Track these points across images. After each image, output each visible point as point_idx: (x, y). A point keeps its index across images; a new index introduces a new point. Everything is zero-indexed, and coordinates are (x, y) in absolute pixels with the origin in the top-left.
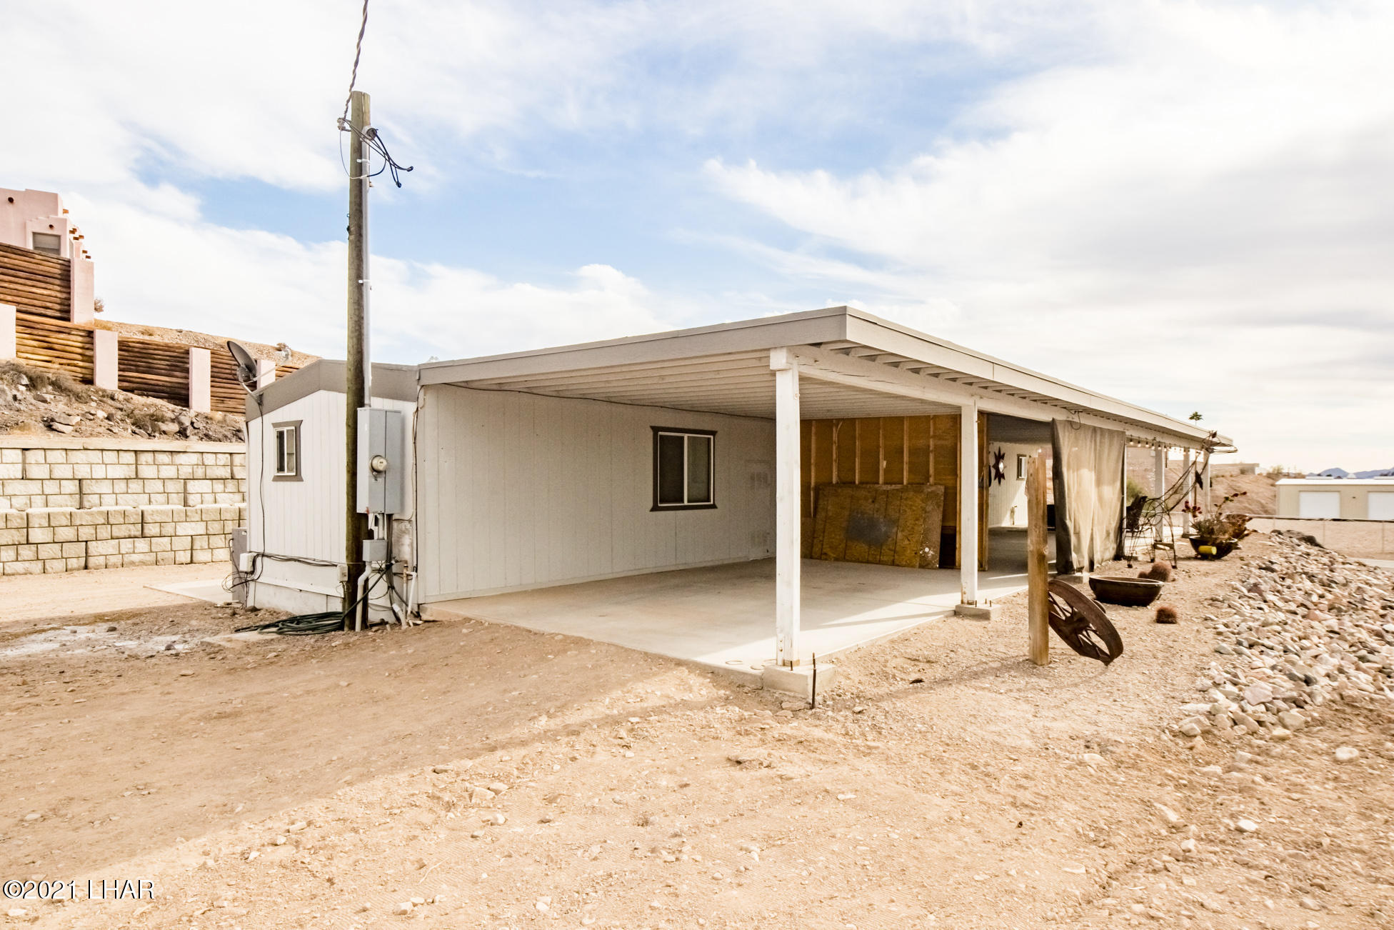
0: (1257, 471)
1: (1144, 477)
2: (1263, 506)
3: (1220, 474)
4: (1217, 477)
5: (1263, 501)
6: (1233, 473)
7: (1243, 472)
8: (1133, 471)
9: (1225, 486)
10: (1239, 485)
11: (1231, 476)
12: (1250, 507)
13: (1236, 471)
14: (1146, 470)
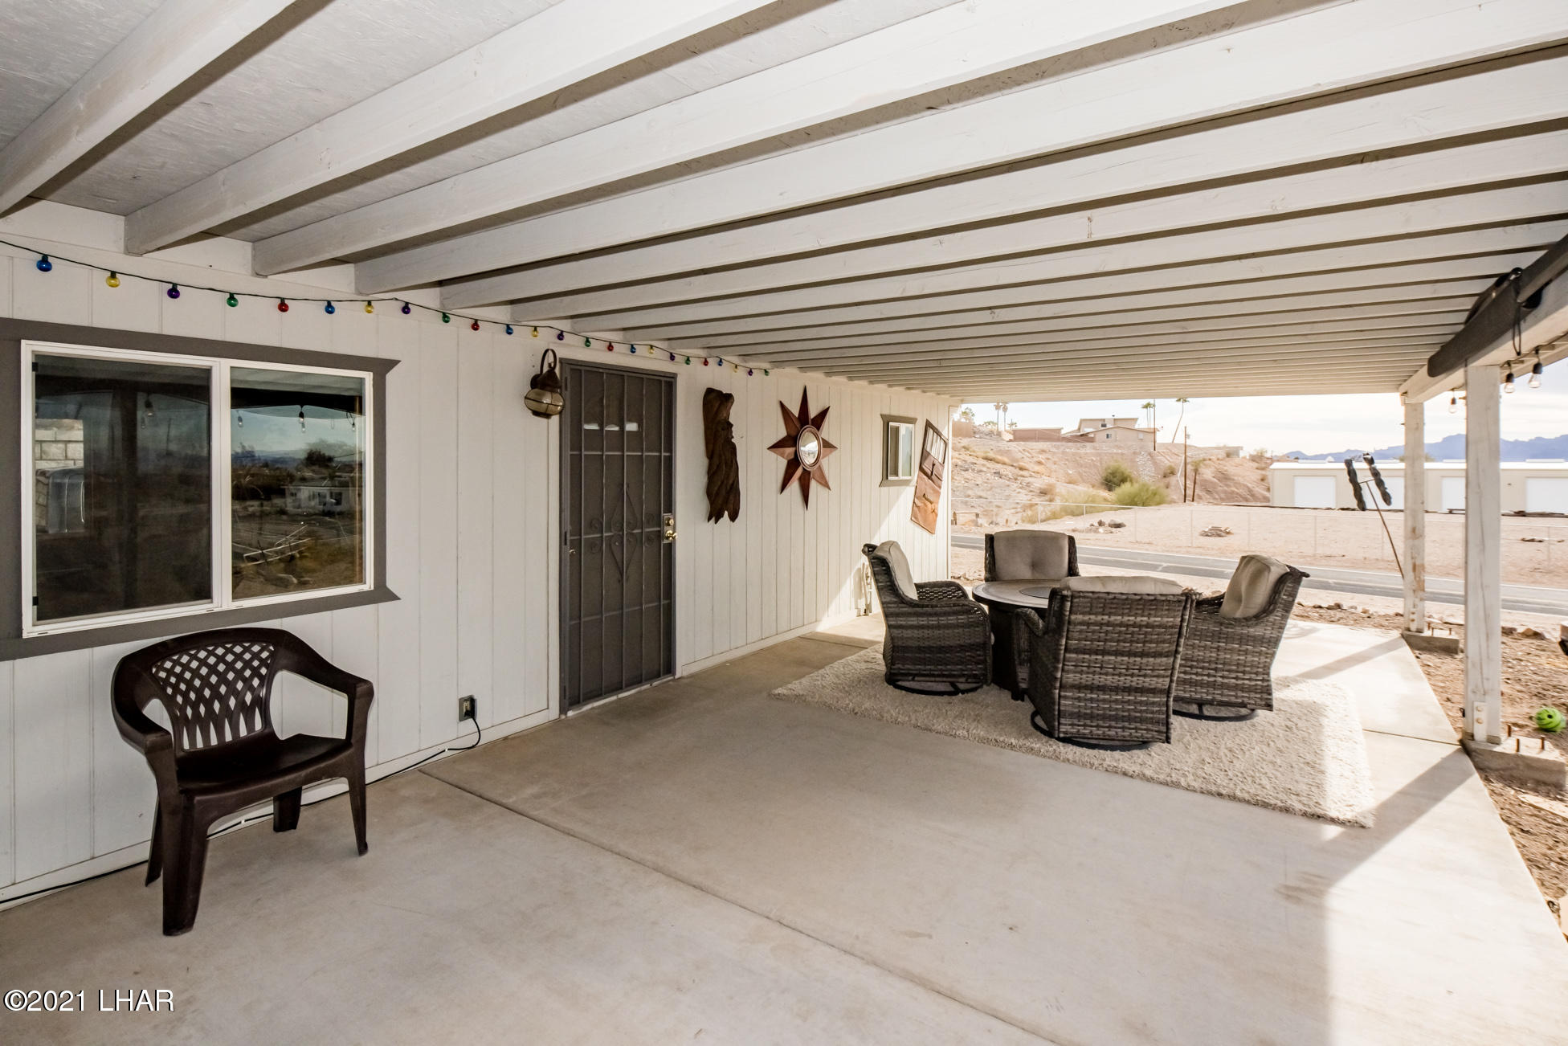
0: (1242, 454)
1: (1133, 461)
2: (1250, 490)
3: (1207, 458)
4: (1204, 460)
5: (1249, 485)
6: (1220, 457)
7: (1228, 455)
8: (1122, 454)
9: (1213, 469)
10: (1225, 468)
11: (1218, 459)
12: (1238, 491)
13: (1222, 455)
14: (1134, 453)
